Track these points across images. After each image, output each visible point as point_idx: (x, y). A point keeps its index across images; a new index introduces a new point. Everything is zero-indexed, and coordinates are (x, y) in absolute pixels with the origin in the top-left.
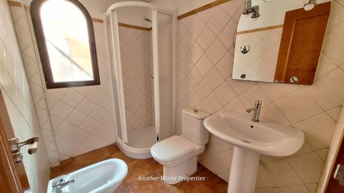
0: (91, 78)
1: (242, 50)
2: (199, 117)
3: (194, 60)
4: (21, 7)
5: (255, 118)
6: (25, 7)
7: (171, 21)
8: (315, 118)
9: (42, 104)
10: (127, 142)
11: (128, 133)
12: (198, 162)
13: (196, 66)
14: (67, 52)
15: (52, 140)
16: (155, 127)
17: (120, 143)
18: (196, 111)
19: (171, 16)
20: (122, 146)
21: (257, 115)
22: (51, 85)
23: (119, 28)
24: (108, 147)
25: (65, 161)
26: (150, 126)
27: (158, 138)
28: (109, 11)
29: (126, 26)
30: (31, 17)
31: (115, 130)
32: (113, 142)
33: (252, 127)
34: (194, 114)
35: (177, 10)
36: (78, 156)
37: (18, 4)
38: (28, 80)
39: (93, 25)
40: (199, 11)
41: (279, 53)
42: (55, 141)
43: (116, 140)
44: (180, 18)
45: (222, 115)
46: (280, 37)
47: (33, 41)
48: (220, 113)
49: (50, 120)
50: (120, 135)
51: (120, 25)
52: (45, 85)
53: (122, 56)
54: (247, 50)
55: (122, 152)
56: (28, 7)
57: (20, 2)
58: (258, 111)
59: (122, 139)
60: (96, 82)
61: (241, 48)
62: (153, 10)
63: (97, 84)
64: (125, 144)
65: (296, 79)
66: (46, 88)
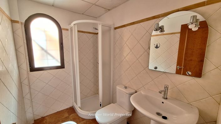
0: (59, 64)
1: (155, 46)
2: (127, 92)
3: (125, 55)
4: (19, 23)
5: (165, 96)
6: (21, 23)
7: (110, 30)
8: (205, 100)
9: (26, 82)
10: (80, 107)
11: (81, 99)
12: (127, 122)
13: (126, 58)
14: (45, 48)
15: (30, 106)
16: (99, 95)
17: (75, 106)
18: (126, 88)
19: (110, 27)
20: (77, 109)
21: (166, 95)
22: (33, 69)
23: (78, 34)
24: (67, 109)
25: (38, 119)
26: (96, 94)
27: (101, 105)
28: (72, 24)
29: (82, 32)
30: (25, 28)
31: (73, 97)
32: (71, 106)
33: (163, 103)
34: (124, 90)
35: (114, 24)
36: (47, 116)
37: (17, 22)
38: (19, 67)
39: (62, 32)
40: (127, 26)
41: (179, 49)
42: (32, 106)
43: (73, 104)
44: (115, 28)
45: (142, 93)
46: (179, 39)
47: (24, 42)
48: (141, 91)
49: (30, 92)
50: (76, 102)
51: (79, 31)
52: (29, 70)
53: (79, 50)
54: (159, 46)
55: (77, 113)
56: (23, 23)
57: (18, 20)
58: (166, 92)
59: (77, 105)
60: (62, 66)
61: (155, 45)
62: (99, 25)
63: (63, 68)
64: (79, 108)
65: (190, 73)
66: (30, 71)
